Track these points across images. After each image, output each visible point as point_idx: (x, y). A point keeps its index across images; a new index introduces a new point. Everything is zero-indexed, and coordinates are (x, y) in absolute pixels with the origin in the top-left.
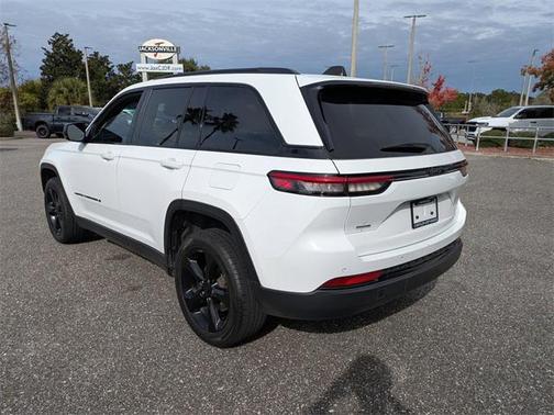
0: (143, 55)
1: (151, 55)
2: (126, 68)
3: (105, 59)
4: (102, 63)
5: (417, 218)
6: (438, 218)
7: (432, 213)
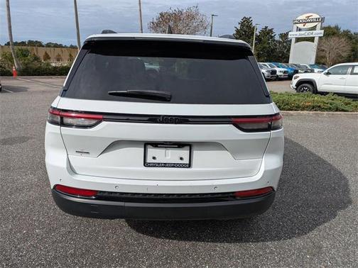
0: (295, 26)
1: (301, 26)
2: (284, 36)
3: (271, 31)
4: (268, 33)
5: (154, 158)
6: (189, 165)
7: (181, 159)
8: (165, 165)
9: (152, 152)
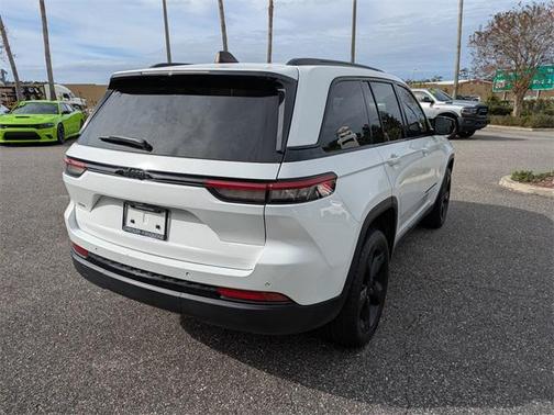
5: (133, 221)
6: (165, 238)
7: (158, 227)
8: (142, 233)
9: (132, 213)
